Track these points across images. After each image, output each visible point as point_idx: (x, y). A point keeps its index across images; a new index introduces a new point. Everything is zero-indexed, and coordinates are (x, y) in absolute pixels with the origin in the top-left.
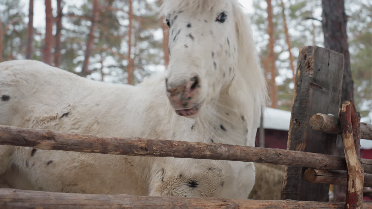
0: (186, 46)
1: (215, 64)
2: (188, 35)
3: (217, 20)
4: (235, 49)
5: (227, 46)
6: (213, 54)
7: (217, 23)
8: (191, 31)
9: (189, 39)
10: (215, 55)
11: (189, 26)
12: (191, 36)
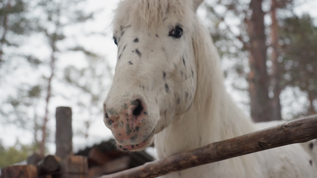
0: (130, 63)
1: (167, 86)
2: (134, 50)
3: (170, 34)
4: (193, 72)
5: (183, 66)
6: (164, 75)
7: (171, 38)
8: (138, 46)
9: (136, 55)
10: (167, 75)
11: (136, 40)
12: (137, 52)
